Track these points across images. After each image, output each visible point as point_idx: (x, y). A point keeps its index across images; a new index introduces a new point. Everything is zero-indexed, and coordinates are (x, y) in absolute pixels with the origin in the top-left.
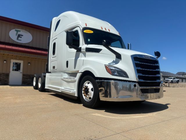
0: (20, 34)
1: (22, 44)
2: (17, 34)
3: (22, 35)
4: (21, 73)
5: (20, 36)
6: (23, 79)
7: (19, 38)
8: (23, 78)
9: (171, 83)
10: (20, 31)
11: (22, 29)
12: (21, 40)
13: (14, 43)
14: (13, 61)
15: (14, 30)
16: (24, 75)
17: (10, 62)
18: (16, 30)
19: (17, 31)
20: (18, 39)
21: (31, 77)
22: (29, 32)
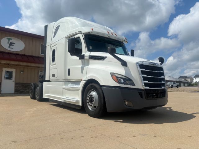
0: (11, 42)
1: (14, 52)
2: (8, 42)
3: (14, 43)
4: (13, 81)
5: (12, 44)
6: (15, 88)
7: (11, 47)
8: (15, 86)
9: (171, 87)
10: (12, 39)
11: (14, 37)
12: (13, 48)
13: (6, 51)
14: (5, 70)
15: (6, 38)
16: (16, 84)
17: (2, 71)
18: (7, 38)
19: (9, 39)
20: (9, 47)
21: (24, 85)
22: (22, 40)
